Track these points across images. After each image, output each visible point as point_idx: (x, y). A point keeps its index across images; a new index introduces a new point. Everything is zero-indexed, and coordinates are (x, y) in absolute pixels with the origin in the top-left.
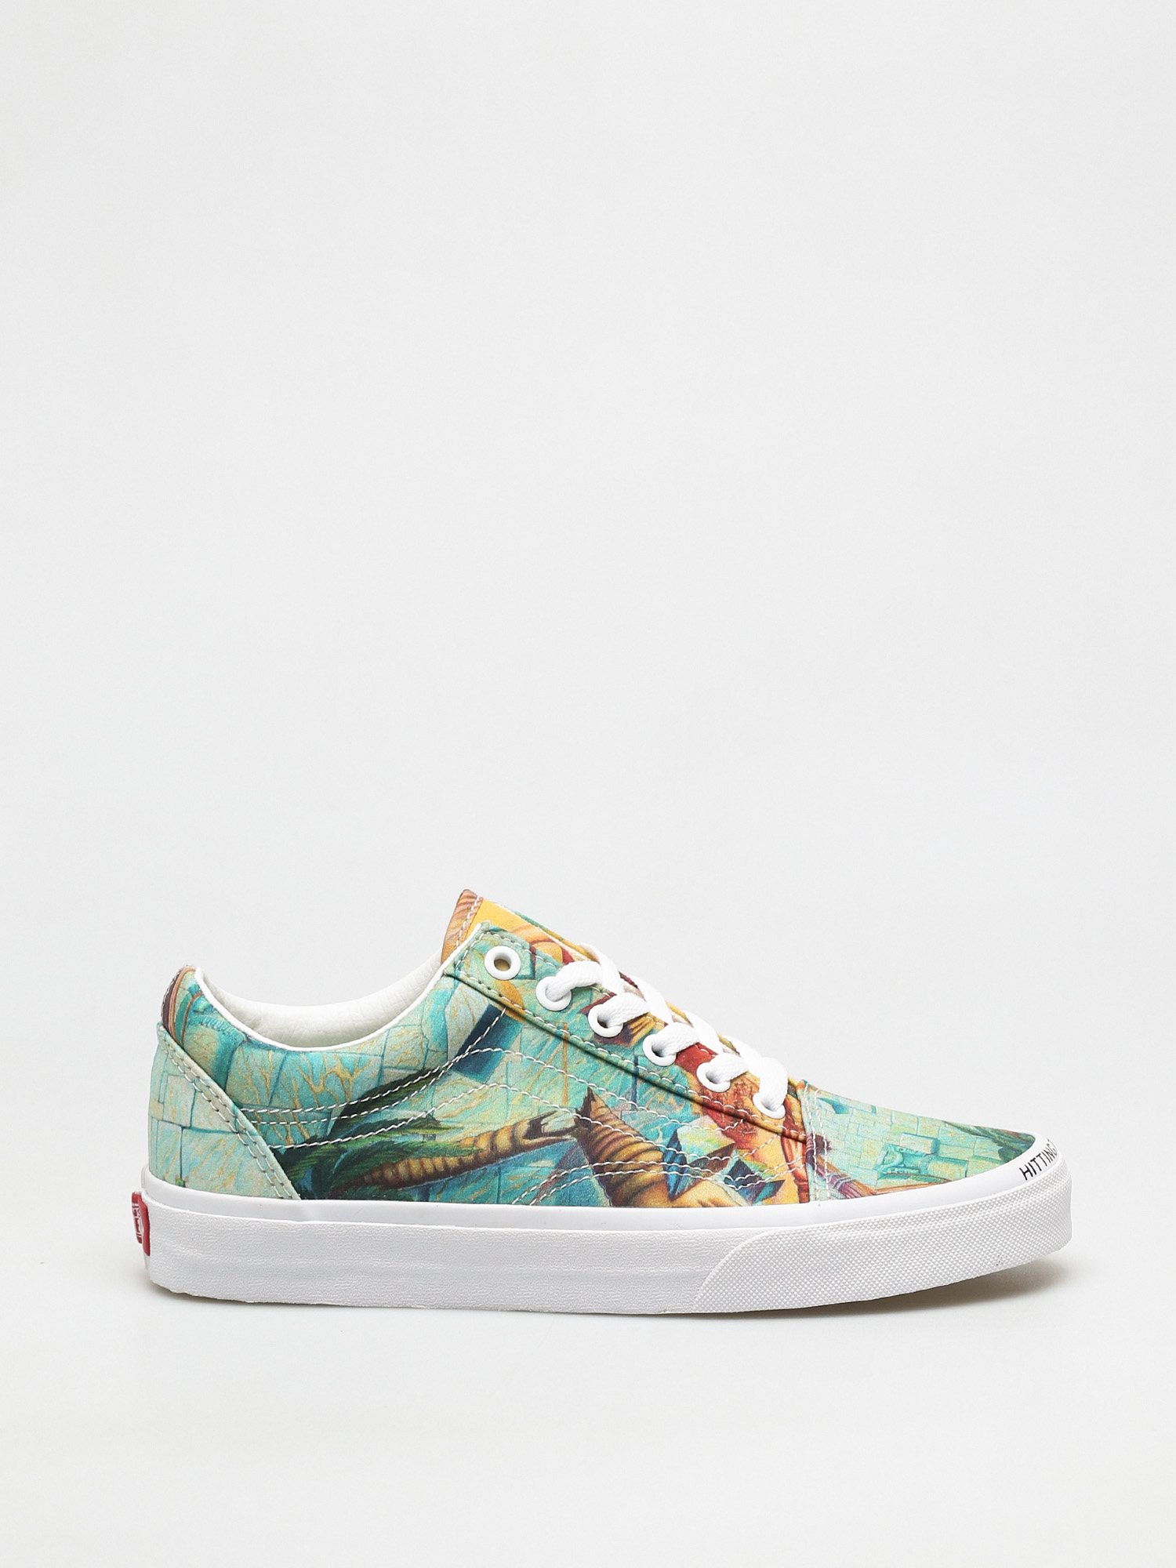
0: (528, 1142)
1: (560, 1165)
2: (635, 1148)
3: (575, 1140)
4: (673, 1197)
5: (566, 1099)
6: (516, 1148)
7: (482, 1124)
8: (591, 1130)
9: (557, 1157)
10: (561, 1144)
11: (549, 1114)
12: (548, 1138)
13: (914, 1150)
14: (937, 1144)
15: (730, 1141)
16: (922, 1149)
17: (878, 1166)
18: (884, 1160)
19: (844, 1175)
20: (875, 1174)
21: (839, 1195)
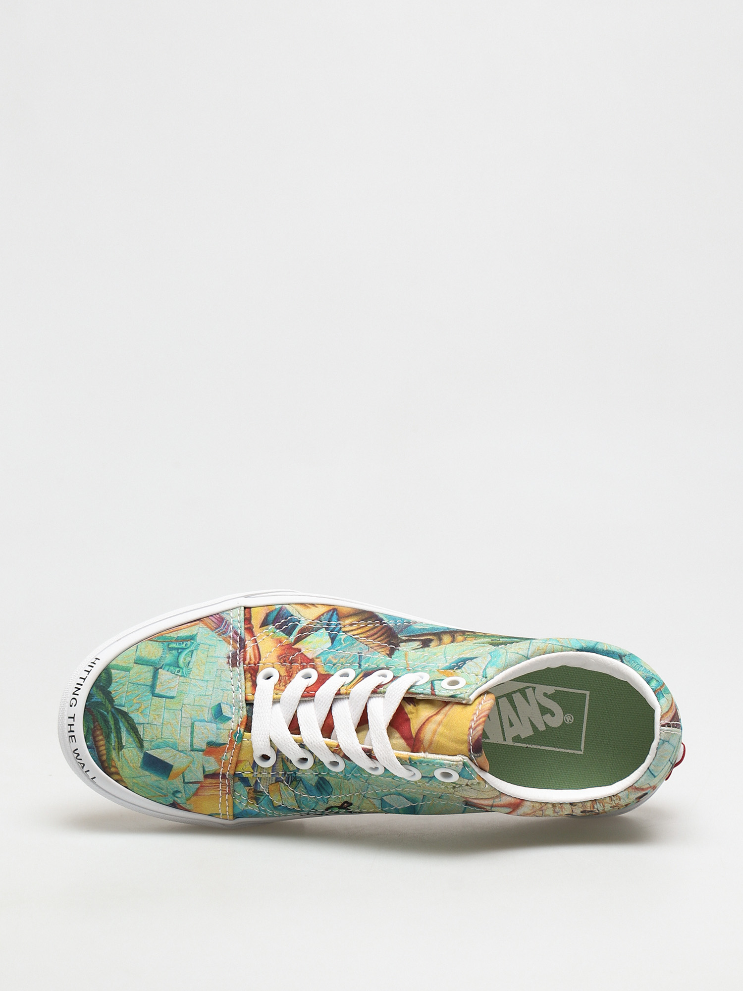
0: (430, 637)
1: (406, 626)
4: (334, 611)
6: (437, 635)
7: (461, 646)
8: (389, 641)
10: (409, 635)
11: (417, 649)
12: (418, 639)
13: (169, 673)
14: (153, 686)
15: (296, 646)
16: (164, 675)
17: (196, 649)
18: (191, 656)
19: (219, 635)
20: (198, 638)
21: (224, 615)
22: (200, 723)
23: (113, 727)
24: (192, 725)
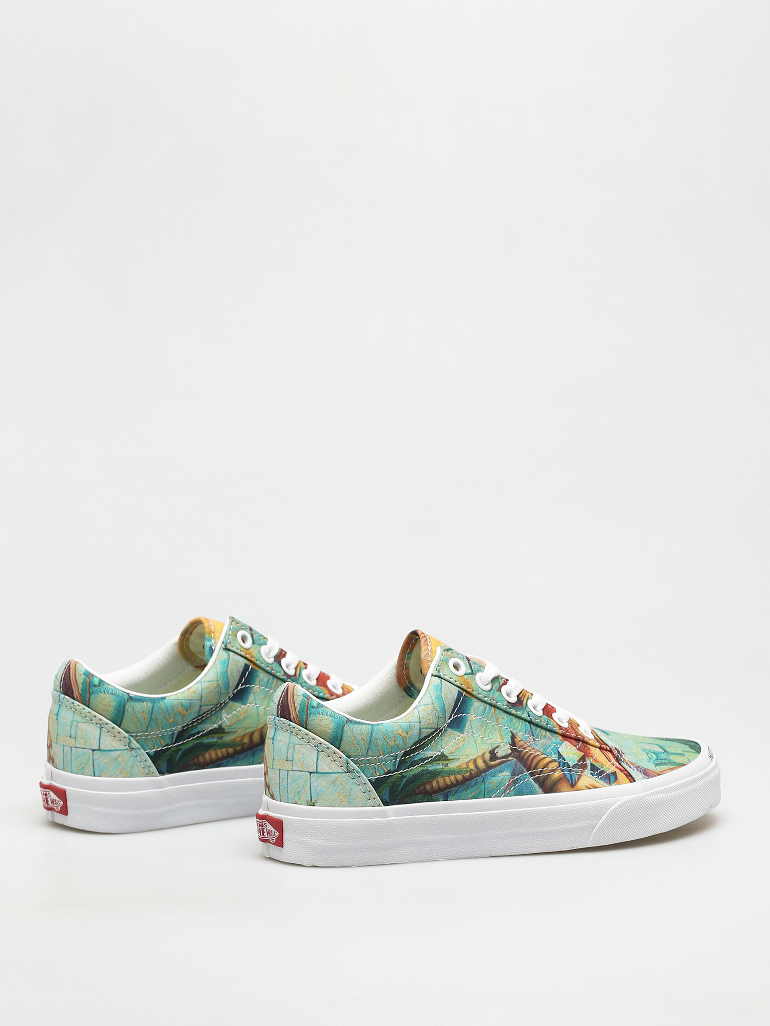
1: (513, 774)
2: (546, 761)
3: (515, 759)
4: (573, 786)
5: (502, 738)
8: (520, 753)
9: (511, 769)
11: (497, 747)
12: (501, 760)
15: (582, 753)
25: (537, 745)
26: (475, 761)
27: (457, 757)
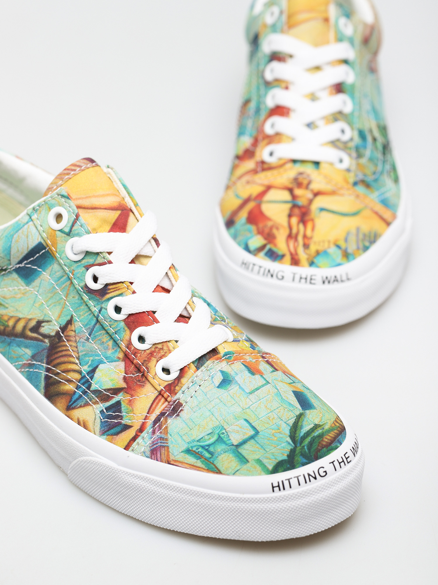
0: (30, 334)
1: (33, 357)
2: (71, 366)
3: (49, 344)
4: (69, 408)
5: (59, 316)
6: (23, 335)
7: (17, 310)
8: (59, 342)
9: (34, 351)
10: (41, 343)
11: (48, 321)
12: (38, 336)
13: (231, 437)
14: (252, 437)
15: (124, 385)
16: (235, 439)
17: (194, 441)
18: (202, 438)
19: (167, 439)
20: (185, 447)
21: (148, 453)
22: (245, 389)
23: (310, 438)
24: (251, 393)
25: (83, 346)
26: (19, 320)
27: (7, 306)
